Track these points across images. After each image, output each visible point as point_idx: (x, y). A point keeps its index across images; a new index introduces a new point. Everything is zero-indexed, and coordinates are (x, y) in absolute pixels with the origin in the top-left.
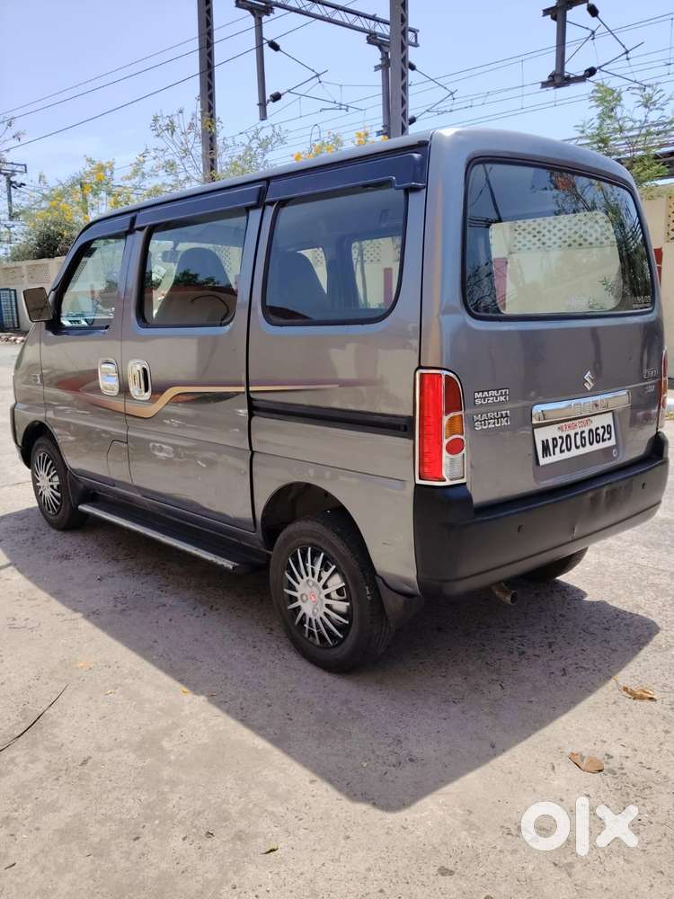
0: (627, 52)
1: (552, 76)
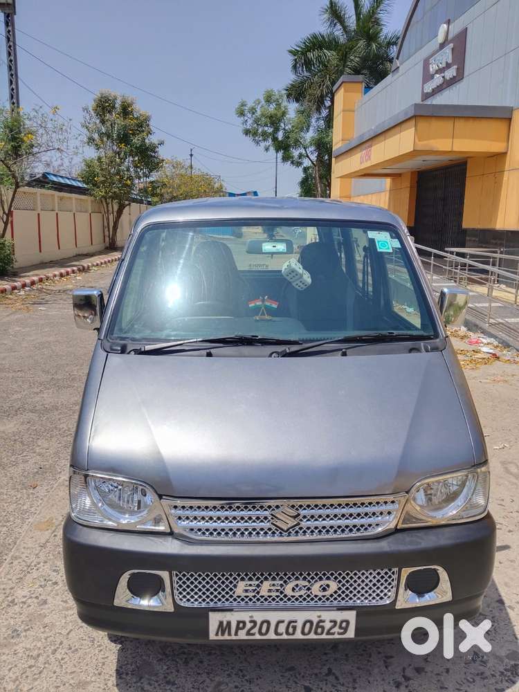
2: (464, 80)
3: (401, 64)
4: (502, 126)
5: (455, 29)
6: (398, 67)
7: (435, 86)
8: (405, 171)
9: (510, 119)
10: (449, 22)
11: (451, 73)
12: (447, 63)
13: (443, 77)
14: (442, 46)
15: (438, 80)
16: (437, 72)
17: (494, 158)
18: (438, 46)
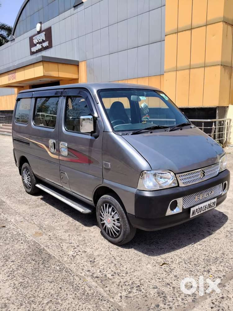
2: (53, 48)
3: (16, 37)
4: (75, 68)
5: (45, 26)
6: (14, 39)
7: (38, 49)
8: (26, 85)
9: (78, 66)
10: (41, 23)
11: (45, 44)
12: (43, 40)
13: (42, 46)
14: (39, 33)
15: (39, 47)
16: (37, 43)
17: (73, 81)
18: (37, 32)
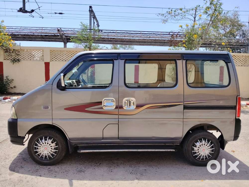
0: (39, 8)
1: (21, 9)
